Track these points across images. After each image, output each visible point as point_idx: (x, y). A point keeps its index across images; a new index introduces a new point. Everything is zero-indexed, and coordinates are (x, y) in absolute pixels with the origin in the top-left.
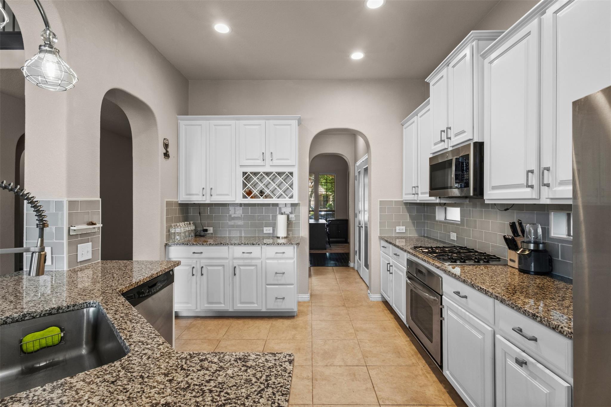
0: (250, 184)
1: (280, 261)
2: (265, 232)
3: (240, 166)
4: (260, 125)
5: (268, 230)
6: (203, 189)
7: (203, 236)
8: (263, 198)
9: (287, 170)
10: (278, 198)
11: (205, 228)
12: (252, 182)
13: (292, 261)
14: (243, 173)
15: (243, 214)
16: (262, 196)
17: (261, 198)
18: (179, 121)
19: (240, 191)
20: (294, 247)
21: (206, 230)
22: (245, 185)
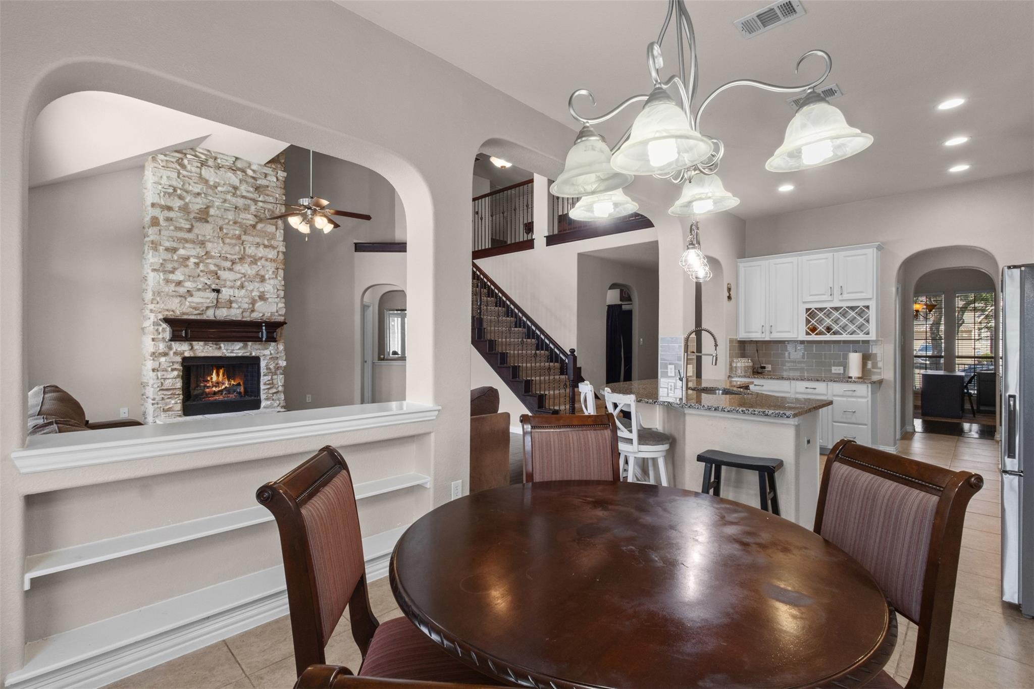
0: (815, 320)
1: (850, 399)
2: (833, 371)
3: (804, 302)
4: (827, 258)
5: (837, 370)
6: (763, 326)
7: (761, 373)
8: (831, 334)
9: (861, 304)
10: (850, 334)
11: (762, 365)
12: (817, 318)
13: (865, 400)
14: (807, 309)
15: (805, 351)
16: (829, 332)
17: (828, 334)
18: (738, 264)
19: (803, 328)
20: (868, 386)
21: (764, 368)
22: (808, 322)
